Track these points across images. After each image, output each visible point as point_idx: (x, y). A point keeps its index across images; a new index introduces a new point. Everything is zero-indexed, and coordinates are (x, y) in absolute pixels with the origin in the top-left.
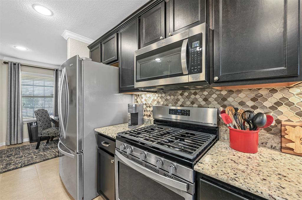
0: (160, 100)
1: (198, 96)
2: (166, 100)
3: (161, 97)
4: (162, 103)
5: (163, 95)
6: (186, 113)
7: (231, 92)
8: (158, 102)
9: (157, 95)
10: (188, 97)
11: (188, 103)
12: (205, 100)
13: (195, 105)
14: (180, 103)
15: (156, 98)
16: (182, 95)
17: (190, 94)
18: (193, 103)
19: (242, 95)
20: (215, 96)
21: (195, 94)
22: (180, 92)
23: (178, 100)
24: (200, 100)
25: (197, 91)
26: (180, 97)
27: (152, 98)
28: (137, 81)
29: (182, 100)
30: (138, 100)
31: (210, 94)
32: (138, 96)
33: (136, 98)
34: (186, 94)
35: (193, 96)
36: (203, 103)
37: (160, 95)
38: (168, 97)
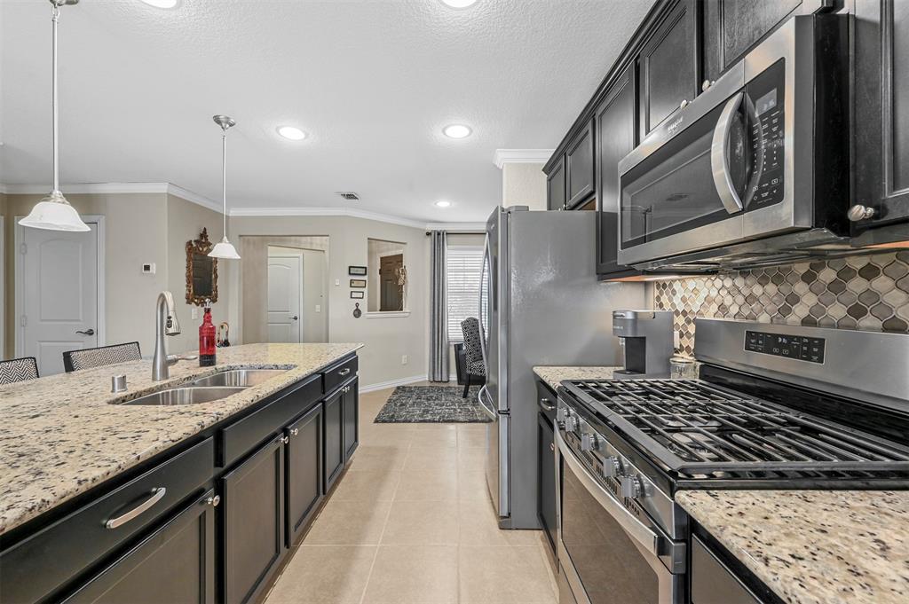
0: (728, 300)
1: (881, 283)
2: (750, 299)
3: (733, 292)
4: (734, 310)
5: (739, 282)
6: (809, 349)
8: (722, 307)
9: (718, 283)
10: (837, 287)
11: (837, 311)
13: (867, 321)
14: (800, 311)
15: (714, 293)
16: (809, 278)
17: (846, 274)
18: (857, 311)
21: (870, 272)
22: (802, 268)
23: (794, 299)
25: (881, 262)
26: (800, 288)
27: (703, 295)
28: (625, 246)
29: (809, 300)
30: (664, 299)
32: (664, 286)
33: (657, 293)
34: (827, 275)
35: (857, 285)
37: (728, 283)
38: (758, 290)
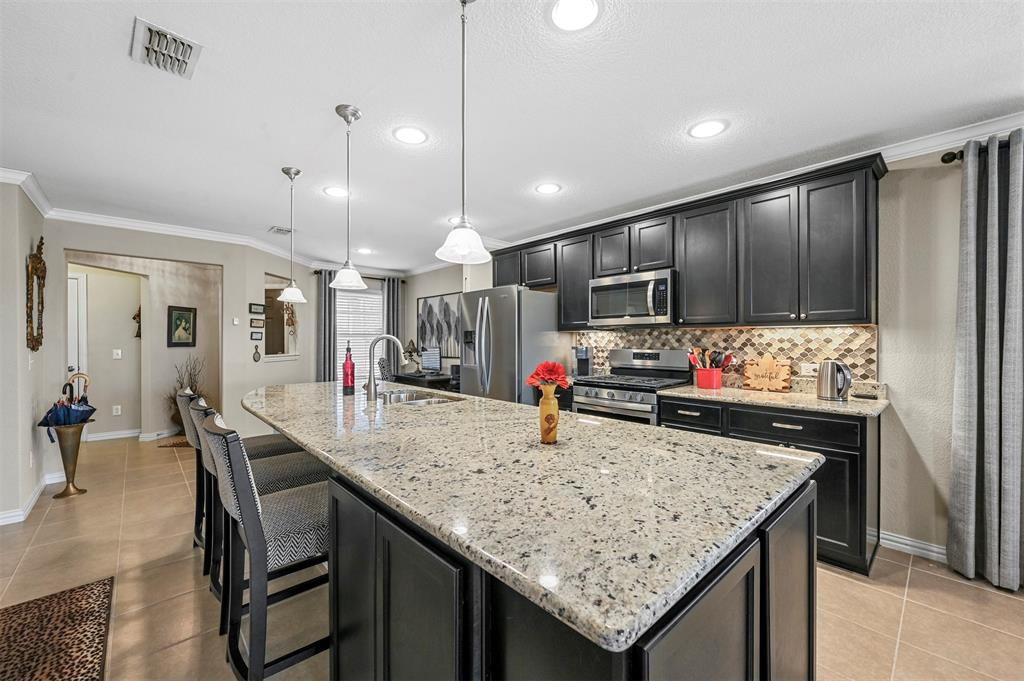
0: (619, 342)
1: (669, 336)
2: (629, 341)
3: (621, 338)
4: (622, 345)
5: (624, 334)
6: (656, 357)
7: (705, 332)
8: (617, 345)
9: (614, 334)
10: (658, 337)
11: (659, 345)
12: (678, 341)
13: (666, 347)
14: (647, 345)
15: (612, 339)
16: (650, 334)
17: (660, 334)
18: (664, 345)
19: (715, 336)
20: (688, 336)
21: (667, 333)
22: (648, 331)
23: (645, 341)
24: (673, 341)
25: (669, 330)
26: (647, 337)
27: (607, 339)
28: (593, 318)
29: (650, 341)
30: (583, 341)
31: (685, 333)
32: (583, 334)
33: (578, 338)
34: (656, 333)
35: (664, 337)
36: (676, 345)
37: (619, 335)
38: (632, 338)
